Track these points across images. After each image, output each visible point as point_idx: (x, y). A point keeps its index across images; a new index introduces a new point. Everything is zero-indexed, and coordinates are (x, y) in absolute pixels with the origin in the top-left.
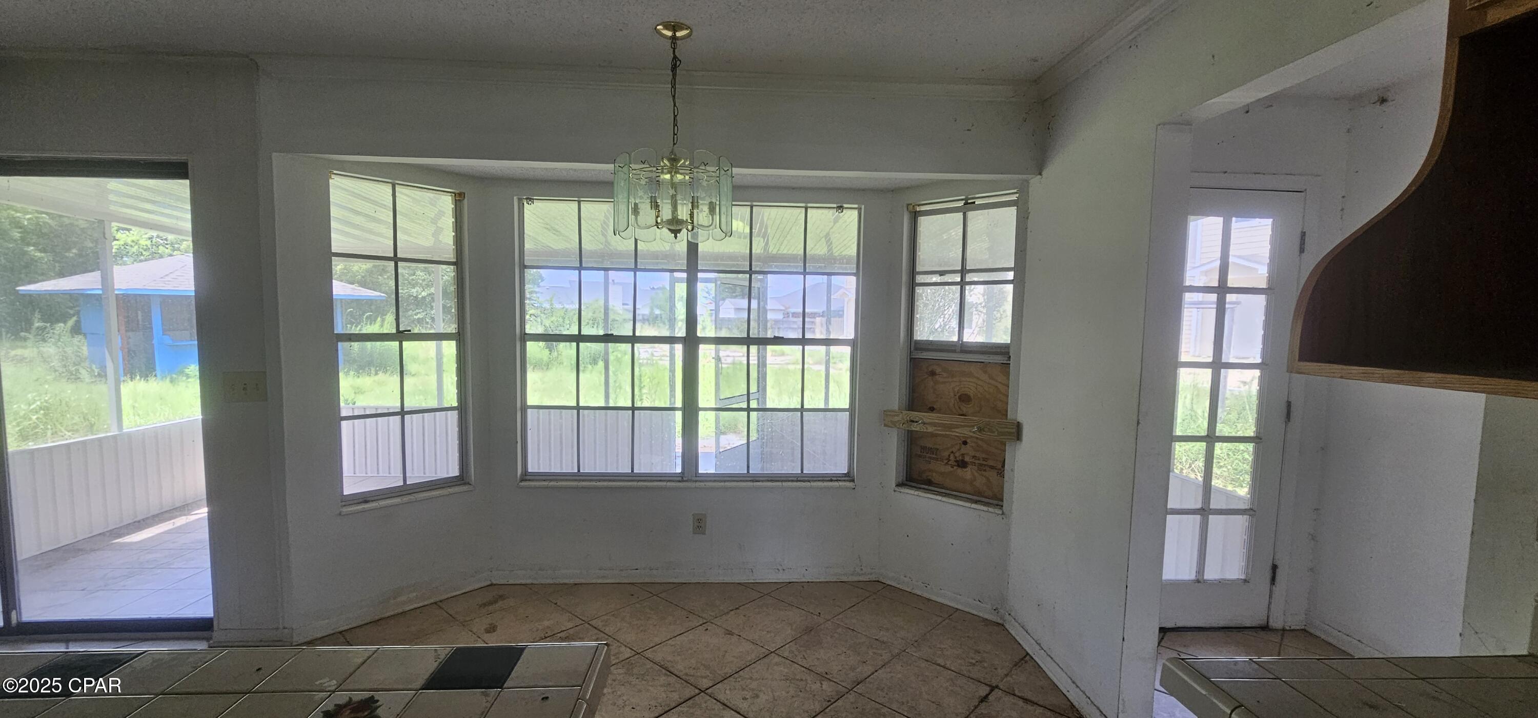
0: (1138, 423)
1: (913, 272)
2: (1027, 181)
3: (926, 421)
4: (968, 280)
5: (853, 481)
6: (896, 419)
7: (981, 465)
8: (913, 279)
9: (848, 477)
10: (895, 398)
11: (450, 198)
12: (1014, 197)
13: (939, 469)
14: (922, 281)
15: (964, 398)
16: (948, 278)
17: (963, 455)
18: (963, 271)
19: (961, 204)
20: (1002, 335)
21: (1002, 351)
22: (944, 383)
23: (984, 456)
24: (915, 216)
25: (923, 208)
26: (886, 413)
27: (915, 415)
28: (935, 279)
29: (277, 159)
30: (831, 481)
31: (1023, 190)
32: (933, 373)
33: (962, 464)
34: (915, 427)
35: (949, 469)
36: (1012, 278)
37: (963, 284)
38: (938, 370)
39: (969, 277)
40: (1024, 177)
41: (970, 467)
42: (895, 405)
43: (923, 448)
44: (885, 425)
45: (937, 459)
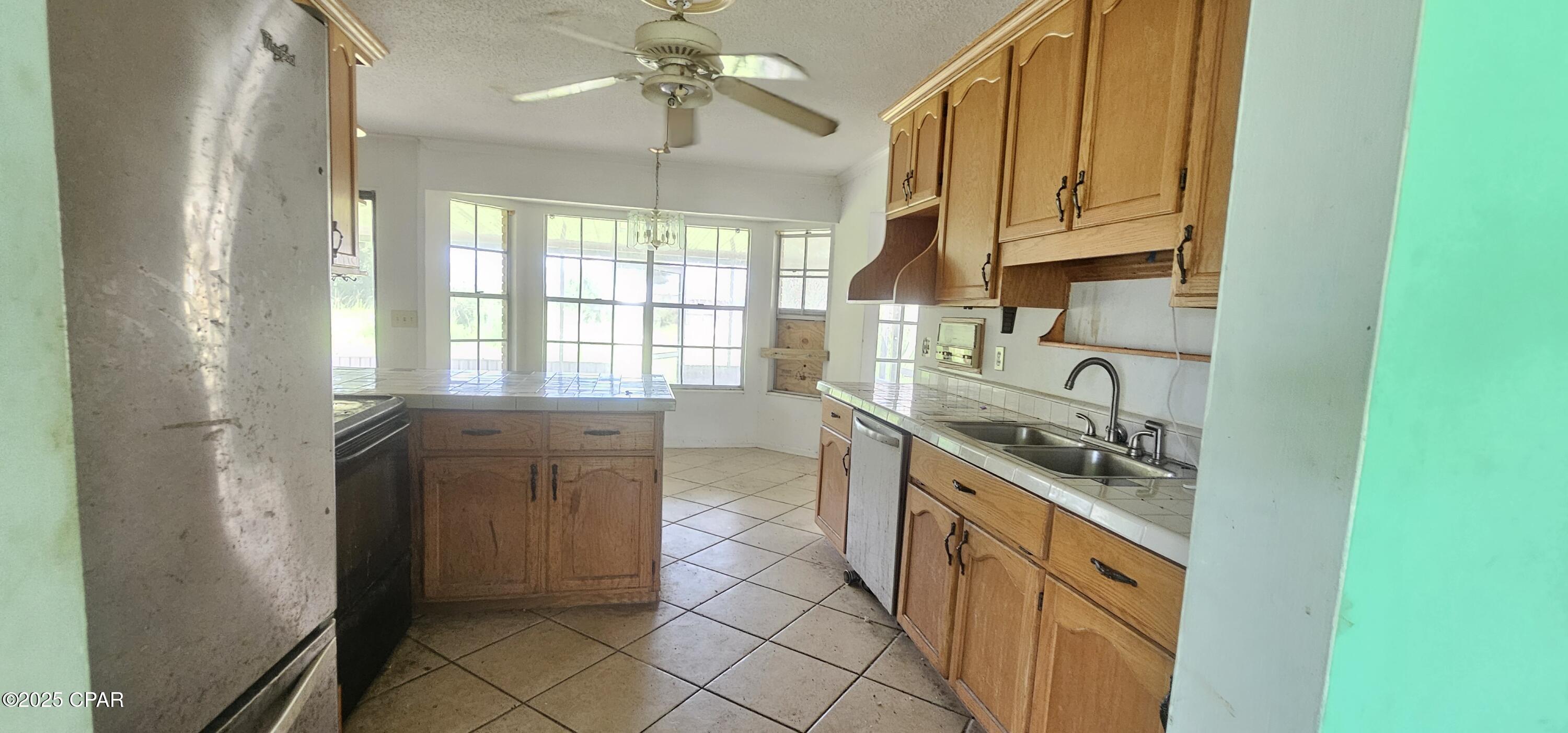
0: (863, 341)
1: (778, 270)
2: (834, 225)
3: (783, 354)
4: (807, 275)
5: (743, 390)
6: (767, 353)
7: (813, 378)
8: (779, 273)
9: (741, 388)
10: (767, 340)
11: (500, 212)
12: (829, 232)
13: (792, 381)
14: (784, 275)
15: (805, 341)
16: (797, 273)
17: (804, 373)
18: (805, 270)
19: (804, 233)
20: (823, 307)
21: (823, 314)
22: (794, 333)
23: (815, 373)
24: (780, 237)
25: (786, 233)
26: (762, 349)
27: (777, 350)
28: (791, 273)
29: (428, 193)
30: (731, 390)
31: (833, 229)
32: (789, 328)
33: (803, 378)
34: (777, 357)
35: (796, 381)
36: (827, 275)
37: (804, 277)
38: (792, 325)
39: (808, 274)
40: (833, 223)
41: (807, 379)
42: (767, 345)
43: (783, 370)
44: (762, 357)
45: (790, 376)
